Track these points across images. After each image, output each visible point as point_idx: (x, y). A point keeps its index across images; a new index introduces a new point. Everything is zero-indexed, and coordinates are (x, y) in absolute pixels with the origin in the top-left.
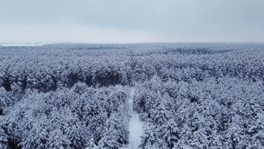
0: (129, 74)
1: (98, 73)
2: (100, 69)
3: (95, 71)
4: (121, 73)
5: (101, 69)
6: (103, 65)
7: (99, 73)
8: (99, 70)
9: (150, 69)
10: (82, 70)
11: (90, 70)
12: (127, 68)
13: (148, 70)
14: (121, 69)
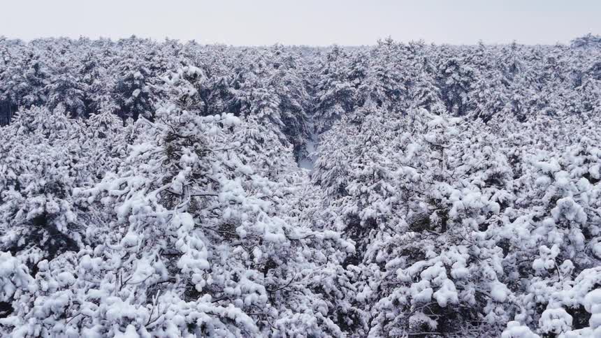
0: (294, 109)
1: (128, 95)
2: (138, 74)
3: (111, 82)
4: (252, 97)
5: (142, 72)
6: (156, 58)
7: (136, 93)
8: (131, 78)
9: (408, 83)
10: (43, 76)
11: (87, 76)
12: (283, 74)
13: (397, 93)
14: (251, 77)
